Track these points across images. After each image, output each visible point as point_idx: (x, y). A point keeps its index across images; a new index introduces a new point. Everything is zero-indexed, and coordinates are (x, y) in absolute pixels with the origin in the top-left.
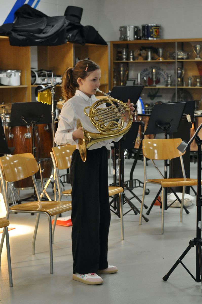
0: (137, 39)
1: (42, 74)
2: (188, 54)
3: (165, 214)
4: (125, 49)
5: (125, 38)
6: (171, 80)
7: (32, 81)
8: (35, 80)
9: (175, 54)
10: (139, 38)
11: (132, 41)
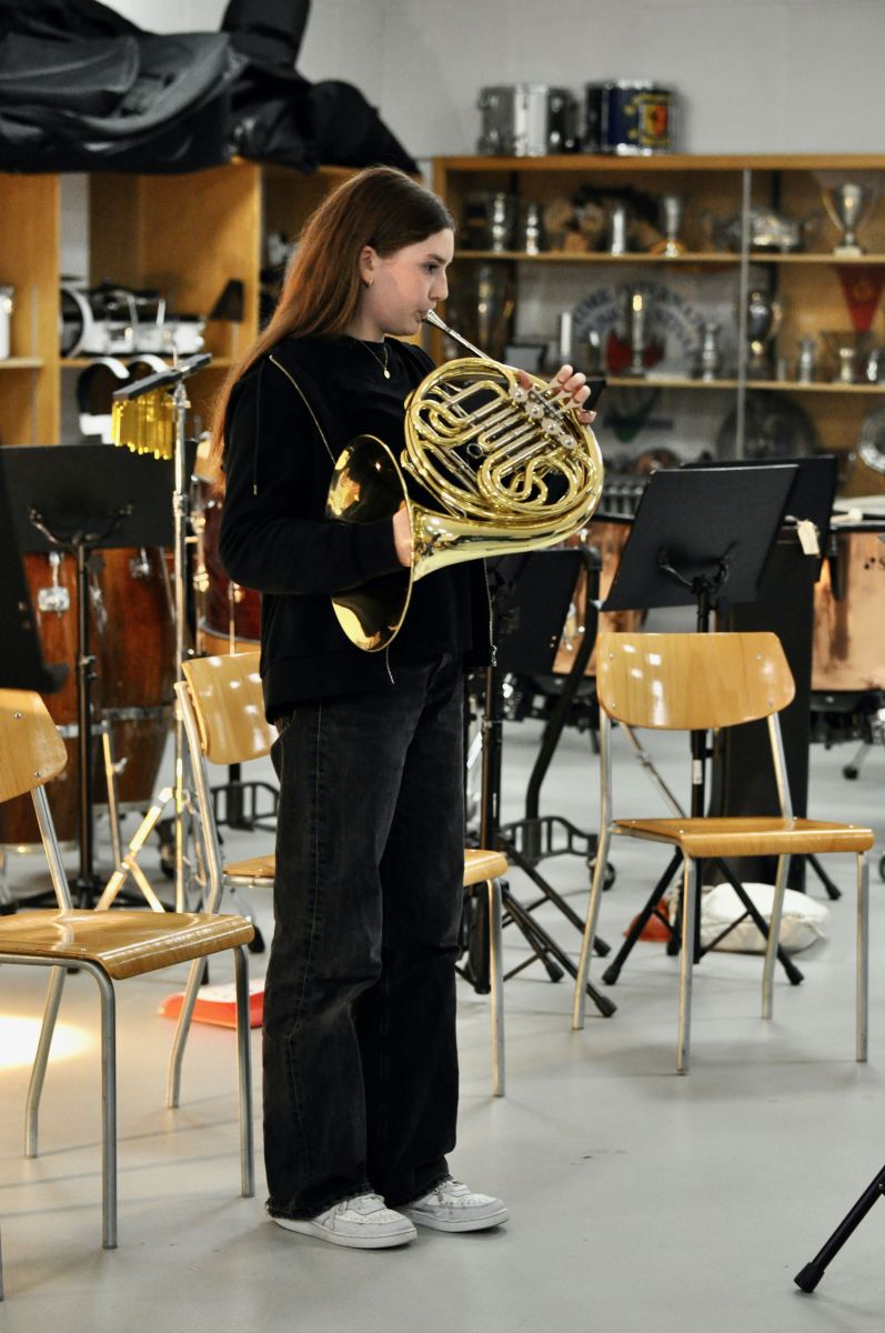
0: (561, 149)
1: (113, 306)
2: (801, 230)
3: (695, 981)
4: (501, 196)
5: (507, 143)
6: (716, 349)
7: (63, 339)
8: (78, 335)
9: (741, 227)
10: (569, 144)
11: (538, 159)
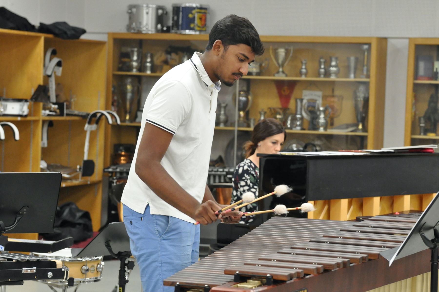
2: (261, 66)
4: (136, 49)
5: (139, 28)
6: (224, 114)
10: (165, 29)
11: (151, 34)
